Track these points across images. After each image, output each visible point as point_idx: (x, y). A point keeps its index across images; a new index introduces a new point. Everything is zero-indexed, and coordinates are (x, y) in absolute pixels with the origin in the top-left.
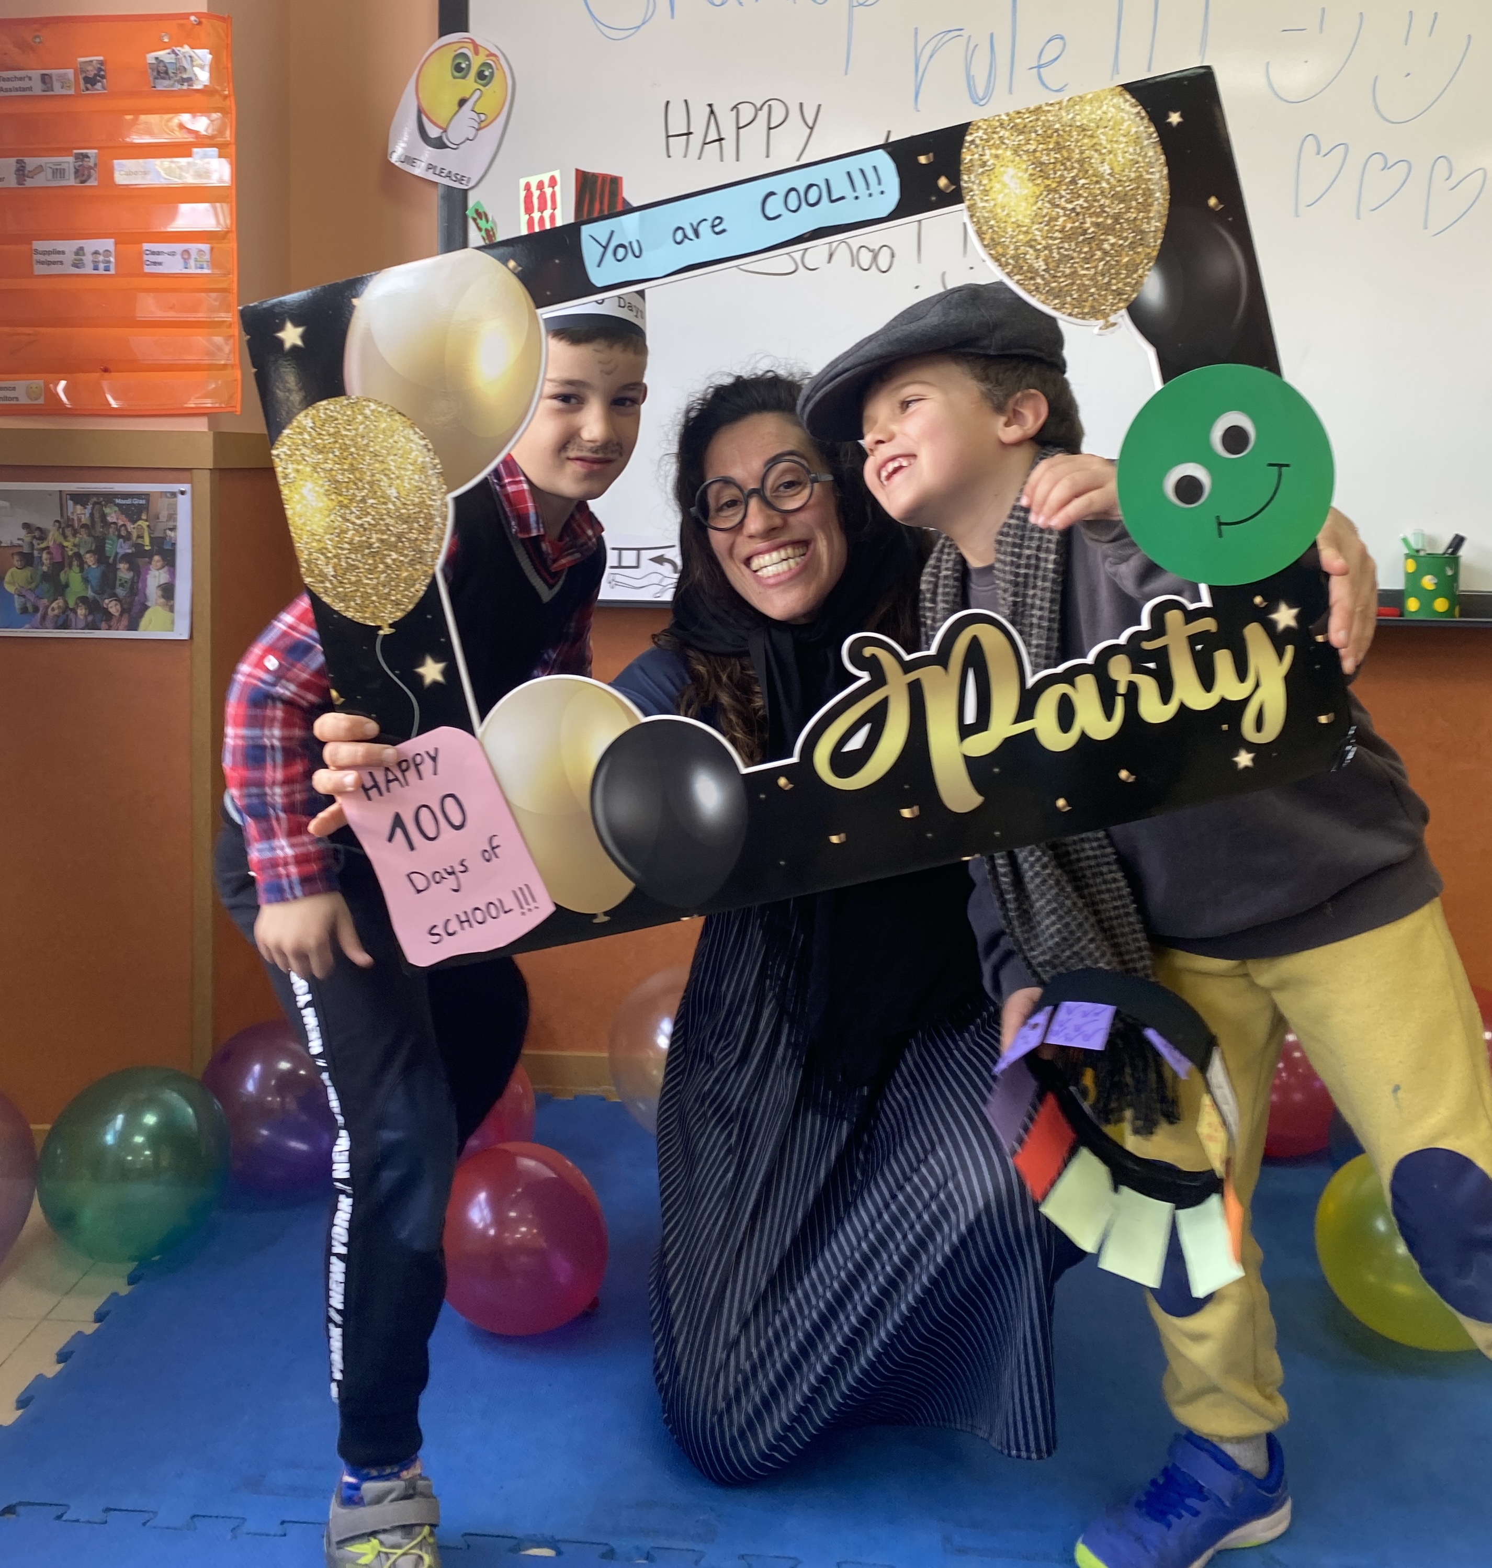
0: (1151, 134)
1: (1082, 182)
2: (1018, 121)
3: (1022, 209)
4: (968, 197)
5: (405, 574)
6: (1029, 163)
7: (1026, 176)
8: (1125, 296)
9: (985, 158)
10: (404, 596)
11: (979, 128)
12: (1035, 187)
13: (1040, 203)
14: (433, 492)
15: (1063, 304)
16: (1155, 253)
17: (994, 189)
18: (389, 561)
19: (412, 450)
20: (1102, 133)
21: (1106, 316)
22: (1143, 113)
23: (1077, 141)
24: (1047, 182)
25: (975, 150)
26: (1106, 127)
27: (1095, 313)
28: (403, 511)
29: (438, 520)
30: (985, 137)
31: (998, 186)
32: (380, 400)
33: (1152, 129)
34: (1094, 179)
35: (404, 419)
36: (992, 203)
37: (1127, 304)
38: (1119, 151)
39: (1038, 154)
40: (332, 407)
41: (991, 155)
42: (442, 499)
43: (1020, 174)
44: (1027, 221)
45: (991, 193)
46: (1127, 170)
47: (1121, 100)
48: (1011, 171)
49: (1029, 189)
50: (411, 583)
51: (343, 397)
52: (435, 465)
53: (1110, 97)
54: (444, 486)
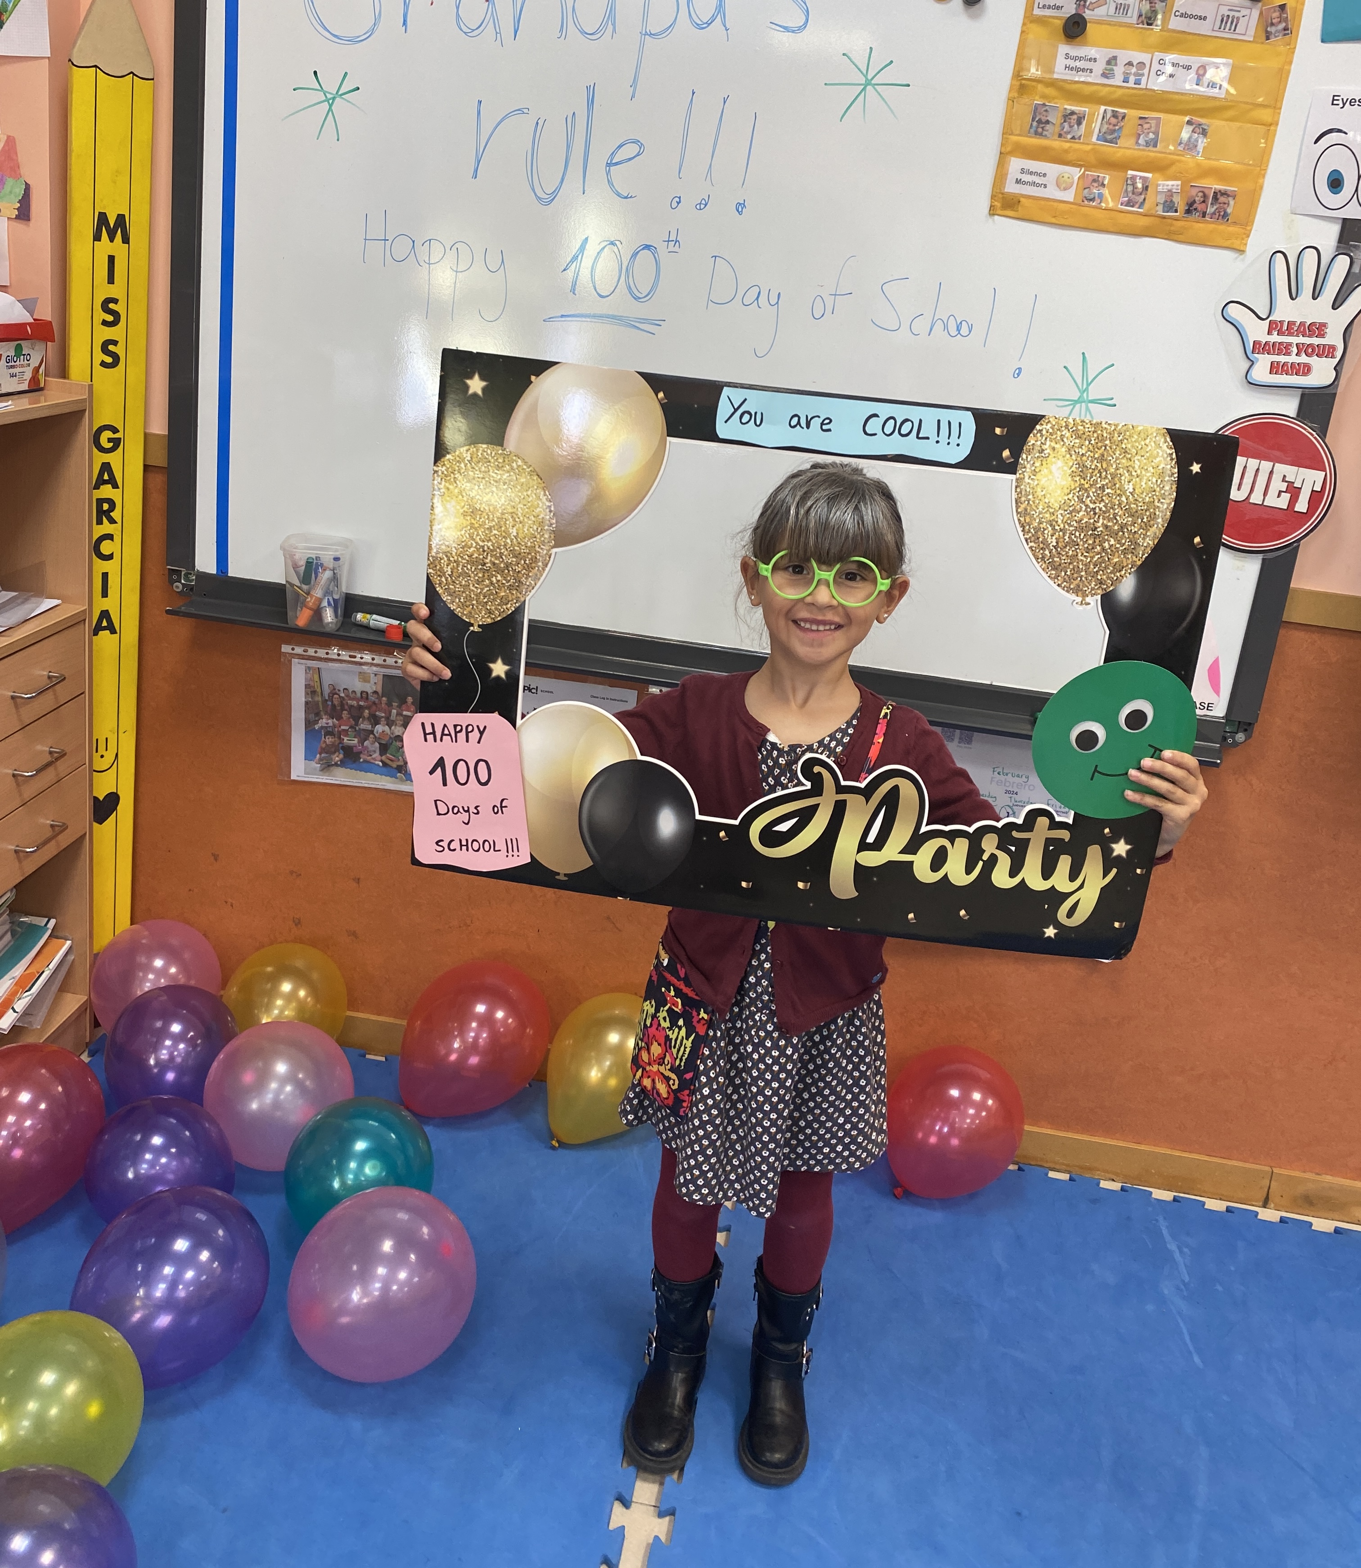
0: (1173, 474)
1: (1109, 491)
2: (1080, 428)
3: (1056, 494)
4: (1020, 472)
5: (503, 594)
6: (1076, 463)
7: (1069, 471)
8: (1105, 586)
9: (1044, 447)
10: (496, 609)
11: (1049, 422)
12: (1073, 482)
13: (1070, 496)
14: (543, 543)
15: (1057, 577)
16: (1139, 563)
17: (1042, 472)
18: (494, 579)
19: (538, 507)
20: (1138, 460)
21: (1084, 595)
22: (1174, 456)
23: (1117, 459)
24: (1082, 480)
25: (1040, 438)
26: (1142, 456)
27: (1077, 591)
28: (516, 548)
29: (540, 564)
30: (1051, 431)
31: (1045, 471)
32: (526, 460)
33: (1176, 470)
34: (1118, 492)
35: (539, 480)
36: (1036, 482)
37: (1104, 592)
38: (1145, 478)
39: (1084, 458)
40: (489, 452)
41: (1050, 445)
42: (549, 550)
43: (1065, 468)
44: (1057, 506)
45: (1038, 475)
46: (1145, 494)
47: (1163, 440)
48: (1060, 463)
49: (1067, 482)
50: (505, 601)
51: (500, 448)
52: (551, 524)
53: (1155, 435)
54: (553, 542)
